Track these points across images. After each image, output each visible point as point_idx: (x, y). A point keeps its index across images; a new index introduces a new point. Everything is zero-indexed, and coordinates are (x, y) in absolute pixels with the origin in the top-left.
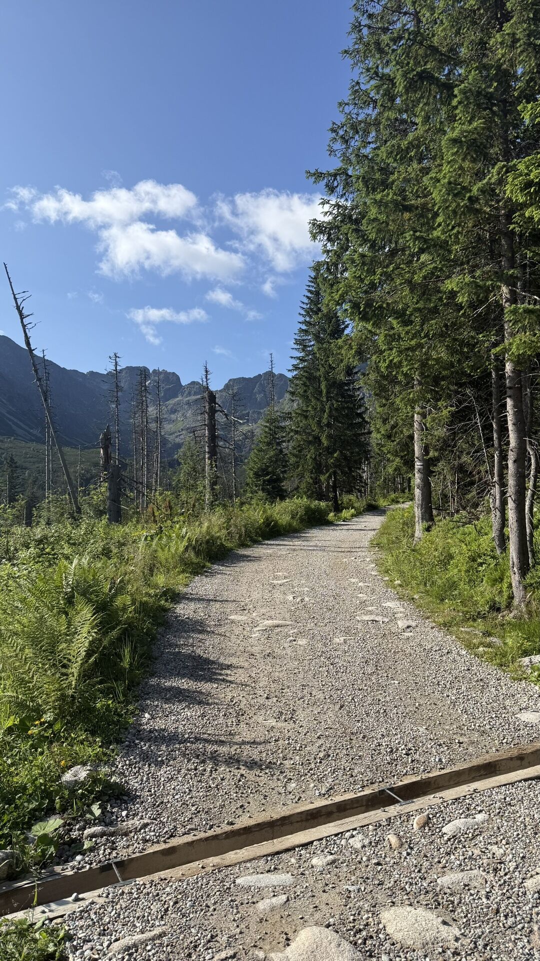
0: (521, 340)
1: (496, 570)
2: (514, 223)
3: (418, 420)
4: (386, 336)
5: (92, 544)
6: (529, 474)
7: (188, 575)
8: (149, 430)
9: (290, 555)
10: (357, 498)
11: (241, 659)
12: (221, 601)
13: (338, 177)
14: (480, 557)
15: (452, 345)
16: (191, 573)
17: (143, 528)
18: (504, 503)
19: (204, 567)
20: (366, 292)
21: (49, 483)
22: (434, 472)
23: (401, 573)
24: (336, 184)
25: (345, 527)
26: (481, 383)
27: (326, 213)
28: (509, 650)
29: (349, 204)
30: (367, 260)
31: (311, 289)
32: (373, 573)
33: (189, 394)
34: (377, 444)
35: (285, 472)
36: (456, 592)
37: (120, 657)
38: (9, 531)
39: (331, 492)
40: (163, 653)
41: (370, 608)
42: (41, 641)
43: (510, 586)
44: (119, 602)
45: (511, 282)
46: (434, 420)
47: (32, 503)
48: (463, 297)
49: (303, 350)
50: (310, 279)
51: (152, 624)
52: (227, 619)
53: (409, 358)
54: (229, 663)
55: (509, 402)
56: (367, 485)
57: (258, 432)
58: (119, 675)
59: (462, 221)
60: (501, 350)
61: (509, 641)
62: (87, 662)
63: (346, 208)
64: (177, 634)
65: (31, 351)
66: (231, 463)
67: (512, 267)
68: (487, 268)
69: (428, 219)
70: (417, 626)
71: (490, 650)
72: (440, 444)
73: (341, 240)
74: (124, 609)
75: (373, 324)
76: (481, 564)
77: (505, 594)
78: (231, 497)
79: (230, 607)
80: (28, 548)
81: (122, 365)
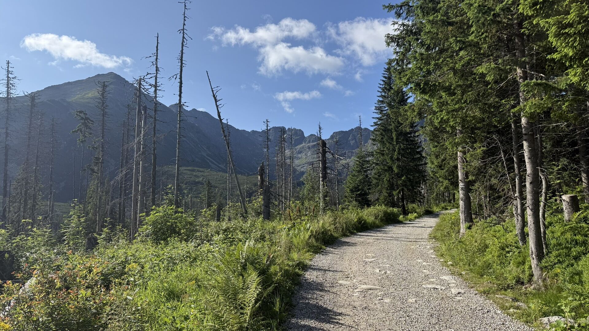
0: (532, 103)
1: (520, 256)
2: (524, 28)
3: (461, 156)
4: (438, 103)
5: (254, 233)
6: (541, 191)
7: (311, 253)
8: (286, 164)
9: (375, 243)
10: (418, 206)
11: (348, 309)
12: (332, 271)
13: (403, 8)
14: (508, 247)
15: (483, 108)
16: (313, 252)
17: (283, 223)
18: (523, 210)
19: (321, 248)
20: (424, 76)
21: (229, 196)
22: (472, 190)
23: (453, 257)
24: (401, 11)
25: (411, 225)
26: (504, 131)
27: (396, 30)
28: (532, 312)
29: (410, 23)
30: (424, 57)
31: (385, 75)
32: (432, 256)
33: (309, 142)
34: (432, 171)
35: (370, 189)
36: (491, 270)
37: (273, 304)
38: (208, 224)
39: (400, 202)
40: (298, 303)
41: (432, 280)
42: (228, 292)
43: (530, 267)
44: (272, 269)
45: (522, 66)
46: (471, 156)
47: (220, 208)
48: (491, 77)
49: (381, 113)
50: (385, 70)
51: (292, 284)
52: (337, 283)
53: (454, 117)
54: (340, 312)
55: (525, 144)
56: (425, 197)
57: (351, 164)
58: (273, 316)
59: (489, 29)
60: (518, 110)
61: (532, 306)
62: (255, 306)
63: (408, 26)
64: (307, 291)
65: (221, 120)
66: (335, 183)
67: (524, 56)
68: (506, 58)
69: (464, 29)
70: (465, 293)
71: (518, 311)
72: (476, 172)
73: (405, 45)
74: (276, 274)
75: (429, 96)
76: (508, 252)
77: (527, 273)
78: (335, 205)
79: (339, 275)
80: (219, 234)
81: (271, 126)
